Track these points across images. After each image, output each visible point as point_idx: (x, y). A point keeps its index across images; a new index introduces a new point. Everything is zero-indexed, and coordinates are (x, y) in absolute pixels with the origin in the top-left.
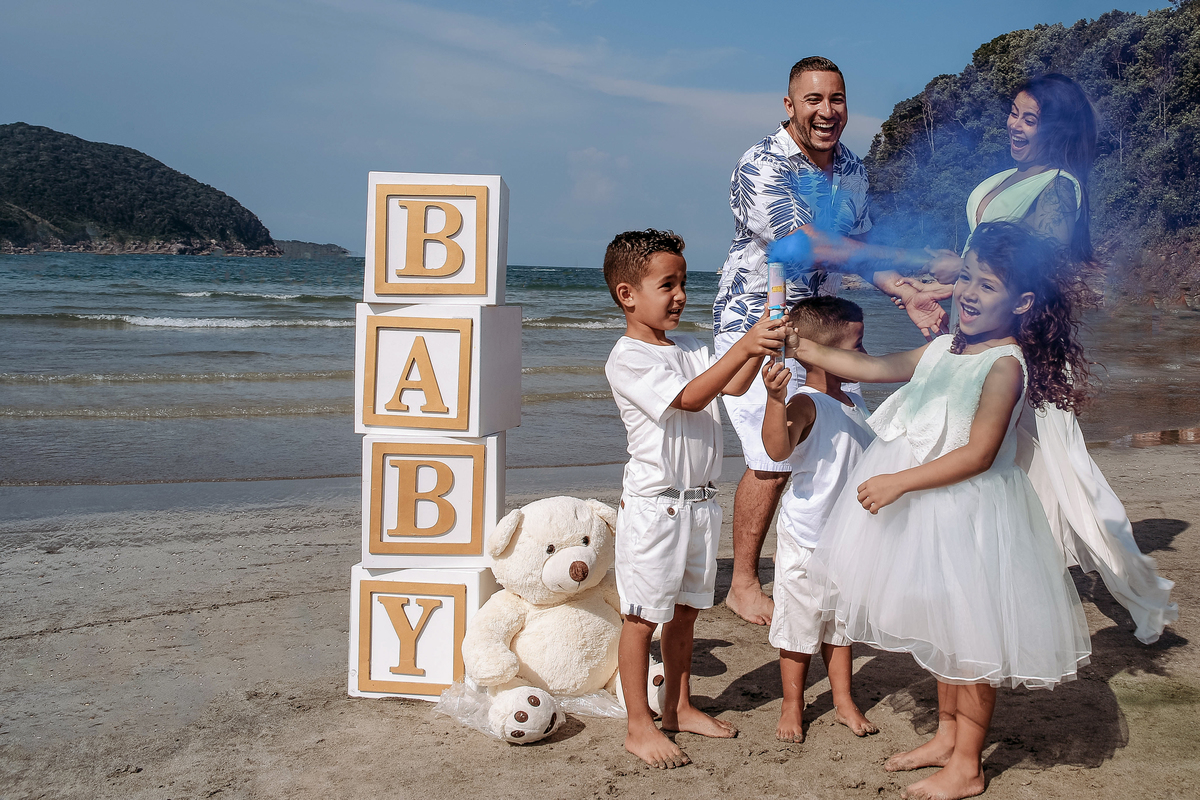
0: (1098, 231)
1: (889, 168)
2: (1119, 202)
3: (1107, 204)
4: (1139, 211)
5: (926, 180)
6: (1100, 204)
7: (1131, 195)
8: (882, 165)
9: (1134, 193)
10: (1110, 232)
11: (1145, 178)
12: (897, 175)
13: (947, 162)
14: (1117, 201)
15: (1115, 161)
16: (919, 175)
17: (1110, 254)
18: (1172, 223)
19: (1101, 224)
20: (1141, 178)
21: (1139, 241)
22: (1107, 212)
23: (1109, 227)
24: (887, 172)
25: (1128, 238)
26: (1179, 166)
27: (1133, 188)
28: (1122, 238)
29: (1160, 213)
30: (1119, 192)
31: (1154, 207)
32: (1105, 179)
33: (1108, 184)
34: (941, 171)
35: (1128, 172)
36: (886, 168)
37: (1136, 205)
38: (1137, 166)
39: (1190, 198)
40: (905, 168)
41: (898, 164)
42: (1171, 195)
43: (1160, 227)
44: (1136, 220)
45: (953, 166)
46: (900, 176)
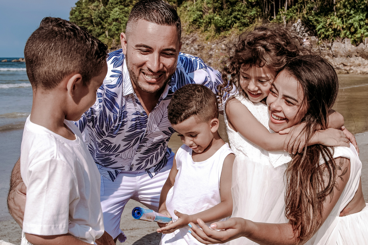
0: (186, 34)
1: (90, 7)
2: (195, 21)
3: (190, 22)
4: (204, 25)
5: (108, 12)
6: (186, 22)
7: (200, 18)
8: (86, 5)
9: (201, 17)
10: (191, 34)
11: (206, 10)
12: (94, 9)
13: (117, 3)
14: (194, 20)
15: (192, 2)
16: (104, 10)
17: (192, 44)
18: (219, 30)
19: (187, 31)
20: (204, 9)
21: (205, 38)
22: (190, 25)
23: (191, 32)
24: (89, 8)
25: (199, 37)
26: (221, 4)
27: (201, 15)
28: (197, 37)
29: (213, 26)
30: (194, 16)
31: (210, 23)
32: (188, 11)
33: (189, 13)
34: (114, 8)
35: (198, 8)
36: (88, 7)
37: (203, 22)
38: (202, 5)
39: (225, 19)
40: (97, 6)
41: (94, 4)
42: (217, 17)
43: (213, 32)
44: (202, 28)
45: (119, 5)
46: (95, 10)
